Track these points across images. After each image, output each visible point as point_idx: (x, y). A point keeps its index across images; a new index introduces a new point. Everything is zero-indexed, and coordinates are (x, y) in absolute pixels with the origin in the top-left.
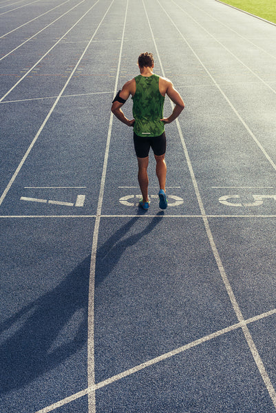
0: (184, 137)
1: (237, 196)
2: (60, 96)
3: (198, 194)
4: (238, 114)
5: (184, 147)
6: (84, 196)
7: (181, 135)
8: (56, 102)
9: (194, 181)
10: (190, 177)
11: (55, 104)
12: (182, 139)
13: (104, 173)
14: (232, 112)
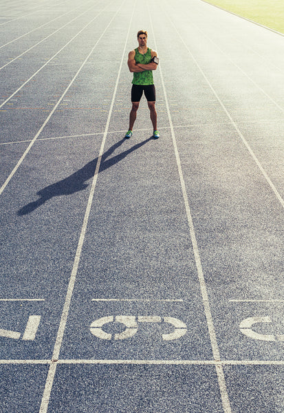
0: (191, 204)
1: (267, 319)
2: (35, 139)
3: (208, 315)
4: (261, 169)
5: (191, 224)
6: (38, 318)
7: (187, 203)
8: (28, 149)
9: (203, 288)
10: (196, 280)
11: (27, 152)
12: (188, 210)
13: (74, 272)
14: (254, 163)
